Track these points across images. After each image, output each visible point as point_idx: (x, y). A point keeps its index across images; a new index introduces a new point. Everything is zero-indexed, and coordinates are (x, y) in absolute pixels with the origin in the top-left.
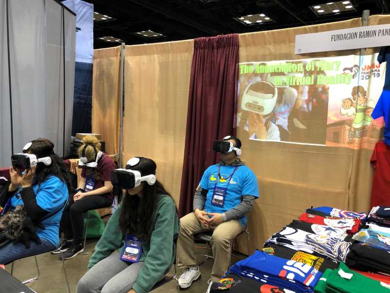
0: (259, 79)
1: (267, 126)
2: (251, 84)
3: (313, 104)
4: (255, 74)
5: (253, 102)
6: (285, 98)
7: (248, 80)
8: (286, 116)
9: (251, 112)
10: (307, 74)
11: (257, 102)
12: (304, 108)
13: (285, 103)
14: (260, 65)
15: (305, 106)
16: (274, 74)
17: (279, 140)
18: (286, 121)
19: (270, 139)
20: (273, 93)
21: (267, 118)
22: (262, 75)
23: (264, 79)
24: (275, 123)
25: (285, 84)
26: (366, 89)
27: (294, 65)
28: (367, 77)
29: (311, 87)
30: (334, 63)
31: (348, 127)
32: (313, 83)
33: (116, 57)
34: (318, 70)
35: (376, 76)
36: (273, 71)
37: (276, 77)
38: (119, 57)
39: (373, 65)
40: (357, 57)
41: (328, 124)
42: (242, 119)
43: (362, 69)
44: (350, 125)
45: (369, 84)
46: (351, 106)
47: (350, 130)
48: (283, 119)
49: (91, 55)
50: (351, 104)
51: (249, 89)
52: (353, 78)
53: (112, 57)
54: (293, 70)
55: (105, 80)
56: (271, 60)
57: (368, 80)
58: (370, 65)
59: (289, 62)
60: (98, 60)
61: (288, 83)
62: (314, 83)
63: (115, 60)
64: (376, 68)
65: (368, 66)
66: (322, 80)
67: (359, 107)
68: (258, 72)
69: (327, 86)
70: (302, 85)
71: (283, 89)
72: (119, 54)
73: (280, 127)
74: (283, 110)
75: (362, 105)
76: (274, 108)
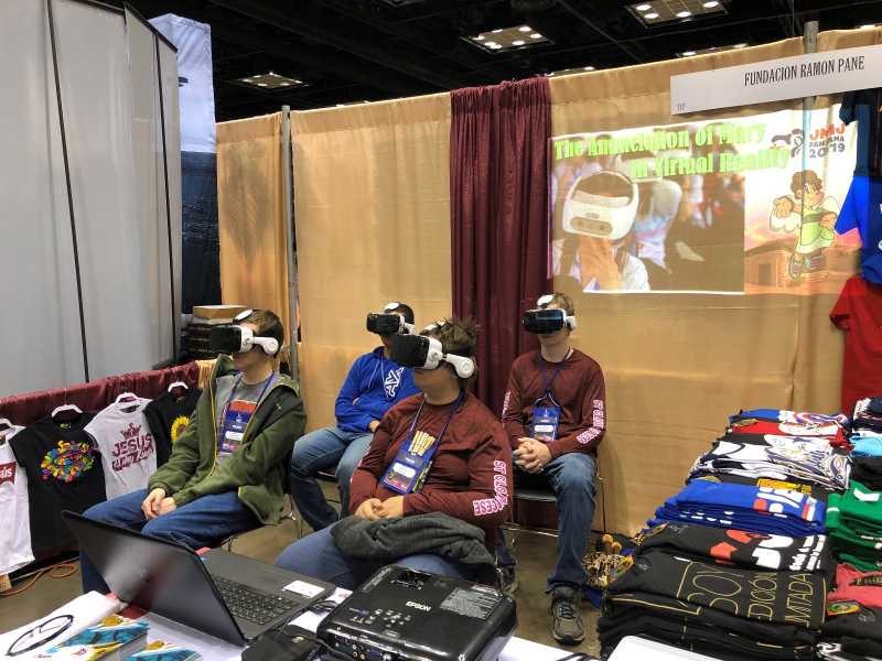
0: (597, 168)
1: (620, 264)
2: (579, 179)
3: (713, 212)
4: (588, 158)
5: (588, 214)
6: (655, 204)
7: (574, 171)
8: (661, 238)
9: (586, 236)
10: (699, 153)
11: (596, 216)
12: (696, 220)
13: (656, 213)
14: (598, 138)
15: (699, 216)
16: (628, 156)
17: (646, 289)
18: (661, 248)
19: (628, 288)
20: (630, 195)
21: (619, 246)
22: (603, 159)
23: (608, 167)
24: (637, 256)
25: (654, 174)
26: (820, 176)
27: (670, 134)
28: (822, 152)
29: (707, 177)
30: (753, 127)
31: (786, 254)
32: (711, 170)
33: (271, 138)
34: (721, 143)
35: (838, 149)
36: (627, 151)
37: (633, 161)
38: (277, 136)
39: (831, 129)
40: (798, 113)
41: (746, 249)
42: (565, 251)
43: (811, 136)
44: (791, 249)
45: (826, 166)
46: (792, 210)
47: (792, 259)
48: (654, 247)
49: (211, 136)
50: (790, 206)
51: (576, 189)
52: (793, 155)
53: (263, 136)
54: (670, 146)
55: (247, 188)
56: (620, 127)
57: (823, 158)
58: (826, 129)
59: (661, 130)
60: (228, 145)
61: (659, 172)
62: (714, 168)
63: (269, 144)
64: (836, 135)
65: (823, 130)
66: (728, 164)
67: (807, 212)
68: (595, 154)
69: (741, 175)
70: (690, 174)
71: (650, 184)
72: (277, 131)
73: (648, 263)
74: (653, 226)
75: (814, 208)
76: (634, 225)
